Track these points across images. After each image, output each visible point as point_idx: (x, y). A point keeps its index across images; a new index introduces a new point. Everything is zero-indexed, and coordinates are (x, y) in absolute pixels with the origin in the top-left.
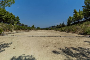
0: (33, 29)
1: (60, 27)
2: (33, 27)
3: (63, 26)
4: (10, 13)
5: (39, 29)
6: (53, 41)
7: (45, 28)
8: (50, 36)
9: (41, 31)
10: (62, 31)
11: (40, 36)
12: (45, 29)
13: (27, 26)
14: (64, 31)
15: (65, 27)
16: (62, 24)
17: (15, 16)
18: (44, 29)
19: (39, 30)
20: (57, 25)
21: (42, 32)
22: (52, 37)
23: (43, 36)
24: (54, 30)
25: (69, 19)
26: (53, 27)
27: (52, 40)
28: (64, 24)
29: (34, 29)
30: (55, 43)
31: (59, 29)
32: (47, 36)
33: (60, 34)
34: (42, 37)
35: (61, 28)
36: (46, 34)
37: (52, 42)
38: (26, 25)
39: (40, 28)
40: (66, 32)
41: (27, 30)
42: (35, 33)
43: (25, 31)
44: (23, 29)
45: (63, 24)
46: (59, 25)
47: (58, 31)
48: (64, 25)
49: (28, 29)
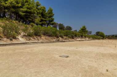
0: (82, 36)
2: (84, 30)
4: (36, 2)
17: (44, 8)
19: (99, 39)
29: (85, 37)
41: (62, 38)
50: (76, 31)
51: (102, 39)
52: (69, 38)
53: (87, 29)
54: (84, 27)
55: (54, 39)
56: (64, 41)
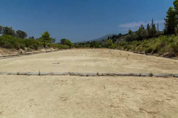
0: (44, 46)
1: (140, 39)
2: (46, 37)
3: (152, 33)
5: (66, 46)
6: (125, 97)
7: (88, 42)
8: (108, 75)
9: (74, 51)
10: (149, 52)
11: (70, 74)
12: (87, 47)
13: (22, 34)
14: (156, 52)
15: (157, 36)
16: (146, 28)
18: (83, 44)
19: (66, 49)
20: (130, 32)
21: (76, 58)
22: (119, 78)
23: (80, 71)
24: (120, 49)
25: (174, 10)
26: (114, 38)
27: (121, 90)
28: (154, 26)
29: (49, 46)
30: (136, 108)
31: (138, 45)
32: (98, 75)
33: (144, 65)
34: (78, 78)
35: (145, 41)
36: (92, 64)
37: (122, 100)
38: (18, 32)
39: (69, 42)
40: (165, 56)
41: (23, 49)
42: (52, 59)
43: (16, 53)
44: (8, 47)
45: (151, 27)
46: (138, 33)
47: (134, 51)
48: (155, 32)
49: (27, 46)
50: (33, 37)
51: (69, 48)
52: (31, 49)
53: (50, 37)
54: (47, 33)
55: (15, 51)
56: (29, 54)
